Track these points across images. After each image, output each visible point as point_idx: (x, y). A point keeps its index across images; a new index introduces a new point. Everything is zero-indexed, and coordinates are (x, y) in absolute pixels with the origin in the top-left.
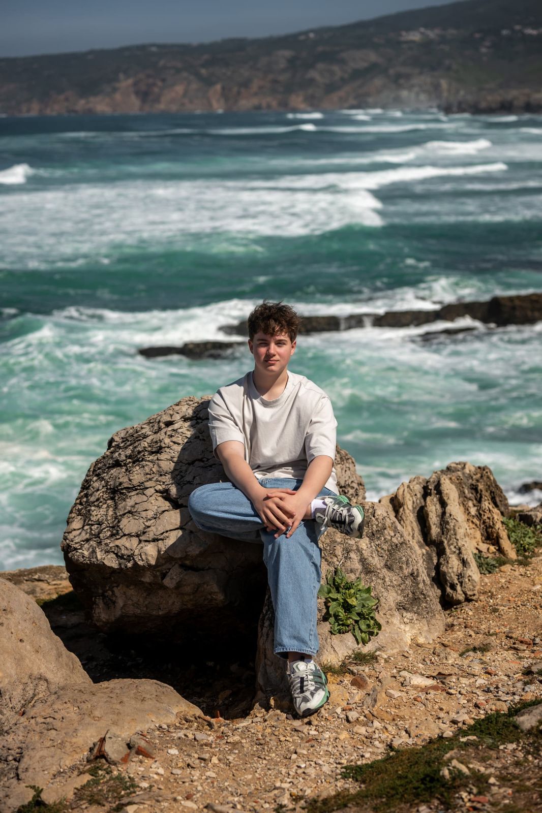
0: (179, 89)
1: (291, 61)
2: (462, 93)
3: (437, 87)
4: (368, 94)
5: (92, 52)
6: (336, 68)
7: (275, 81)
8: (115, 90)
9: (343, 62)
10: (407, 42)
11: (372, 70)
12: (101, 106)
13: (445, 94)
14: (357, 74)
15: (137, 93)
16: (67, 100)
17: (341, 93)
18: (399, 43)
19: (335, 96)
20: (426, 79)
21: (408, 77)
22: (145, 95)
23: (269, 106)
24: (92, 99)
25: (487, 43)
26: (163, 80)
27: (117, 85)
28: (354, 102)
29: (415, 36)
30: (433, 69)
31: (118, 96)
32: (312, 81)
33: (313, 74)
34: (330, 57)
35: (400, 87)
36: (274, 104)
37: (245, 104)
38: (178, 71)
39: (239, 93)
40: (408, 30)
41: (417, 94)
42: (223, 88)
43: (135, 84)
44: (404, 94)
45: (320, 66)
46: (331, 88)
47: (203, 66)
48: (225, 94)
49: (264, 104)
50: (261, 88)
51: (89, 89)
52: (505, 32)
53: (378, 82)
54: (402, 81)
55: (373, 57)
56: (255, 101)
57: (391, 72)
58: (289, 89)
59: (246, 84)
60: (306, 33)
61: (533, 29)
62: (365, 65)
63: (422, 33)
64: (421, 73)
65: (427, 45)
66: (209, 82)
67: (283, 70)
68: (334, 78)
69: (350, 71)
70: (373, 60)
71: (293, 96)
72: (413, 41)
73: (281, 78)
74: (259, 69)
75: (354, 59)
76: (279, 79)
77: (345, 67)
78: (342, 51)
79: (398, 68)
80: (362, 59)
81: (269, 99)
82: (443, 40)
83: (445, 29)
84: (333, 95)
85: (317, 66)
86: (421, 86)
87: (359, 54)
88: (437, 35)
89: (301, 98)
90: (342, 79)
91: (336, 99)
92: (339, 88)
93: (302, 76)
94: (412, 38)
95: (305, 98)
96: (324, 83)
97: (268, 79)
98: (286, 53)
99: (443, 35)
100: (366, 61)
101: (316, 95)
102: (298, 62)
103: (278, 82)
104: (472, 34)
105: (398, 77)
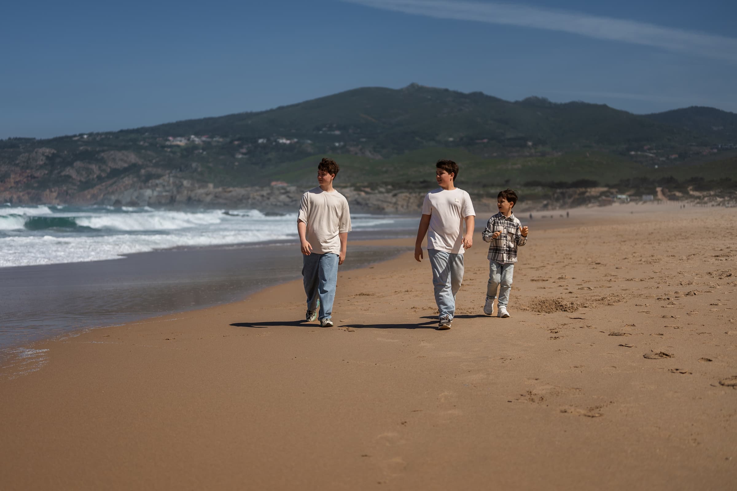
1: (51, 159)
6: (94, 167)
7: (33, 177)
9: (102, 161)
10: (171, 146)
11: (129, 170)
14: (115, 173)
17: (95, 191)
18: (164, 147)
19: (89, 193)
23: (20, 201)
25: (244, 150)
29: (181, 142)
32: (69, 177)
33: (69, 171)
34: (89, 156)
36: (26, 197)
40: (175, 136)
45: (78, 164)
46: (86, 185)
49: (16, 198)
50: (17, 183)
52: (260, 141)
53: (128, 181)
55: (133, 158)
56: (7, 195)
57: (143, 172)
58: (44, 185)
59: (2, 179)
60: (81, 135)
61: (287, 139)
62: (126, 165)
63: (188, 140)
65: (190, 150)
67: (41, 167)
68: (91, 177)
69: (109, 170)
70: (133, 161)
71: (48, 191)
72: (178, 146)
73: (38, 174)
74: (17, 165)
75: (114, 160)
76: (36, 175)
77: (104, 167)
78: (103, 151)
79: (150, 169)
80: (122, 160)
81: (21, 194)
82: (207, 146)
83: (212, 137)
84: (86, 192)
85: (75, 164)
86: (164, 186)
87: (119, 155)
88: (203, 141)
89: (55, 194)
90: (99, 178)
91: (89, 197)
92: (93, 186)
93: (59, 173)
94: (178, 143)
95: (59, 194)
96: (80, 181)
97: (25, 175)
98: (47, 150)
99: (209, 143)
100: (125, 162)
101: (70, 192)
102: (58, 160)
103: (34, 178)
104: (232, 142)
105: (149, 177)
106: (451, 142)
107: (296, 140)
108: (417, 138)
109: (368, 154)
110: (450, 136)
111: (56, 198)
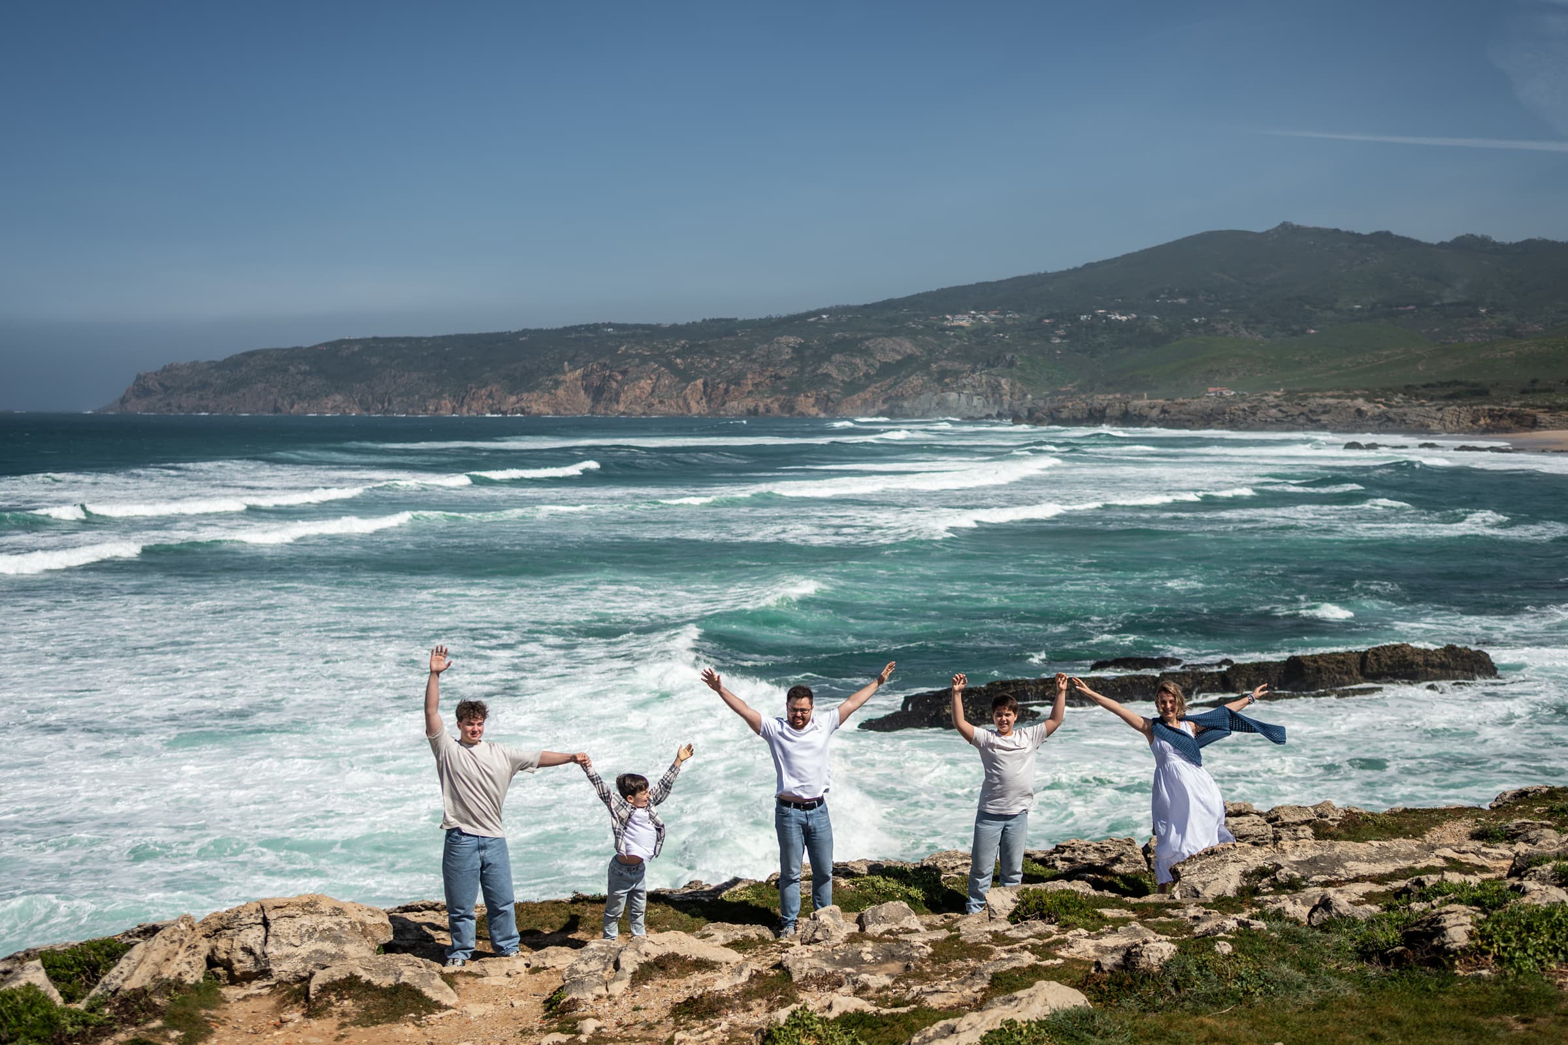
0: (646, 384)
1: (798, 351)
2: (1029, 396)
3: (996, 388)
4: (903, 397)
5: (525, 332)
6: (858, 361)
7: (778, 377)
8: (557, 384)
9: (867, 353)
10: (953, 328)
11: (907, 364)
12: (539, 405)
13: (1007, 398)
14: (887, 370)
15: (586, 389)
16: (490, 396)
17: (866, 394)
18: (944, 329)
19: (857, 398)
20: (981, 377)
21: (956, 374)
22: (597, 393)
23: (768, 410)
24: (525, 396)
26: (624, 373)
27: (562, 378)
28: (885, 407)
29: (964, 321)
30: (990, 365)
31: (561, 392)
32: (828, 376)
33: (827, 368)
34: (849, 346)
35: (946, 388)
36: (776, 406)
37: (735, 406)
38: (644, 360)
39: (727, 391)
40: (954, 312)
41: (970, 398)
42: (705, 385)
43: (584, 377)
44: (953, 396)
45: (837, 357)
46: (852, 388)
47: (677, 355)
48: (708, 393)
49: (761, 409)
50: (756, 385)
51: (521, 383)
52: (1083, 318)
53: (916, 380)
54: (947, 380)
55: (908, 347)
56: (750, 403)
57: (934, 366)
58: (796, 388)
59: (737, 380)
60: (817, 313)
61: (1121, 315)
62: (899, 358)
63: (974, 318)
64: (973, 371)
65: (979, 332)
66: (685, 376)
67: (788, 363)
68: (856, 375)
69: (878, 365)
70: (909, 351)
71: (802, 397)
72: (961, 327)
73: (785, 373)
74: (754, 361)
75: (883, 349)
76: (782, 374)
77: (871, 361)
78: (867, 339)
79: (943, 363)
80: (894, 350)
81: (769, 401)
82: (1001, 327)
83: (1003, 313)
84: (855, 397)
85: (833, 358)
86: (974, 387)
87: (889, 343)
88: (994, 320)
89: (812, 400)
90: (867, 375)
91: (859, 402)
92: (863, 388)
93: (814, 371)
94: (962, 323)
95: (817, 400)
96: (843, 381)
97: (768, 374)
98: (792, 340)
99: (1002, 321)
100: (898, 352)
101: (832, 396)
102: (808, 353)
103: (780, 378)
104: (1040, 320)
105: (943, 373)
106: (1359, 310)
107: (1134, 316)
108: (1307, 307)
109: (1243, 332)
110: (1356, 303)
111: (813, 406)
